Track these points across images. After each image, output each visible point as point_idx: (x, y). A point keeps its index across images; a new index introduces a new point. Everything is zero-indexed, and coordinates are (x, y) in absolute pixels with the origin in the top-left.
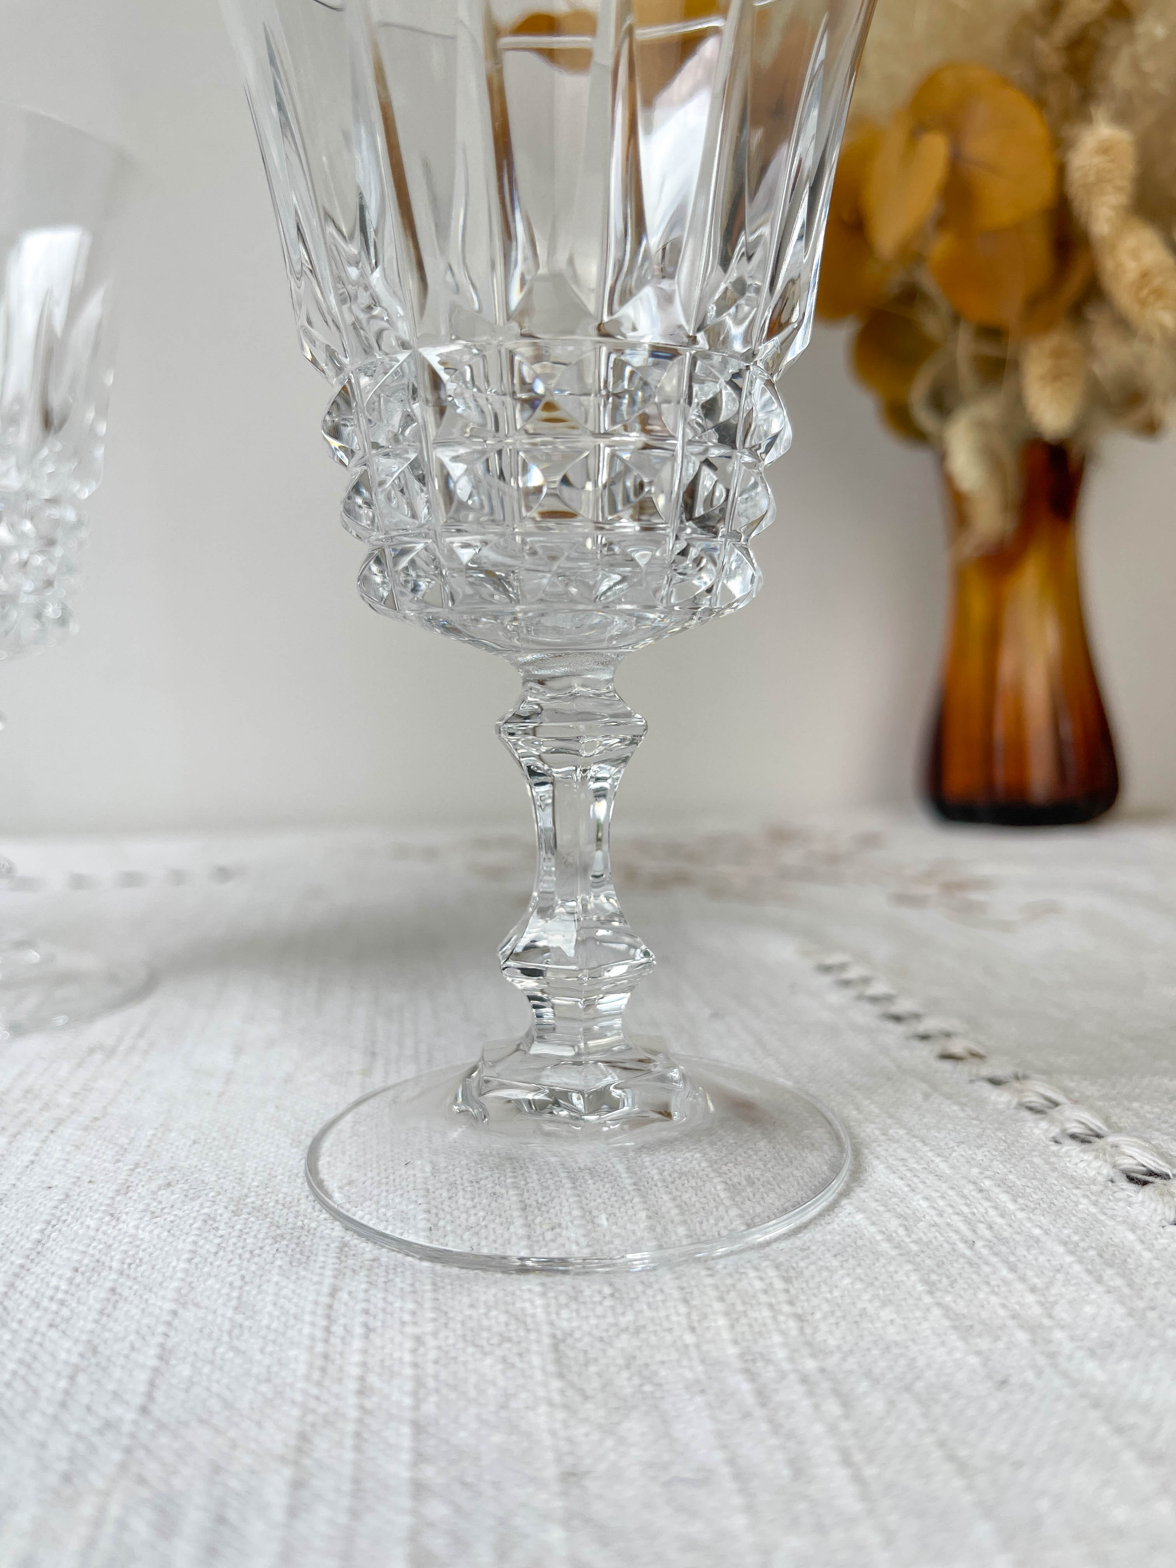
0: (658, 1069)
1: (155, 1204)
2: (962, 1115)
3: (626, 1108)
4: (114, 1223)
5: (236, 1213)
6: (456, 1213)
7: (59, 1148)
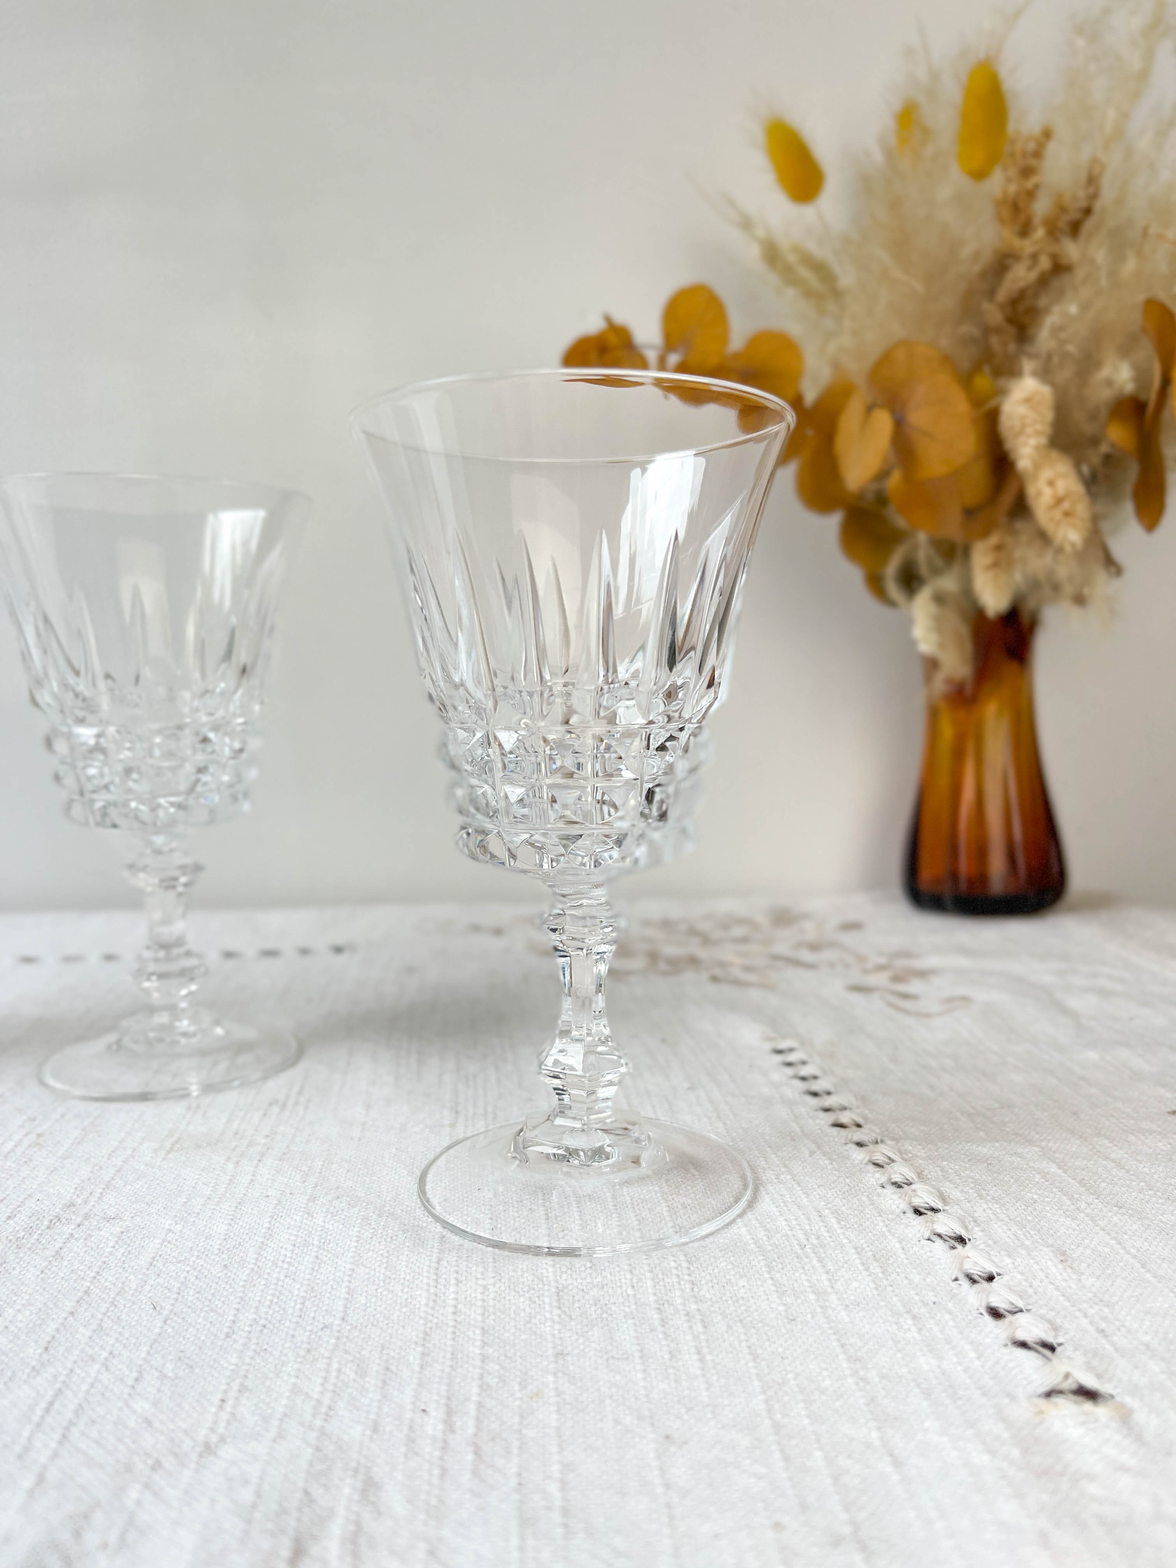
0: (636, 1135)
1: (332, 1208)
2: (830, 1167)
3: (614, 1159)
4: (310, 1218)
5: (380, 1216)
6: (508, 1220)
7: (267, 1172)
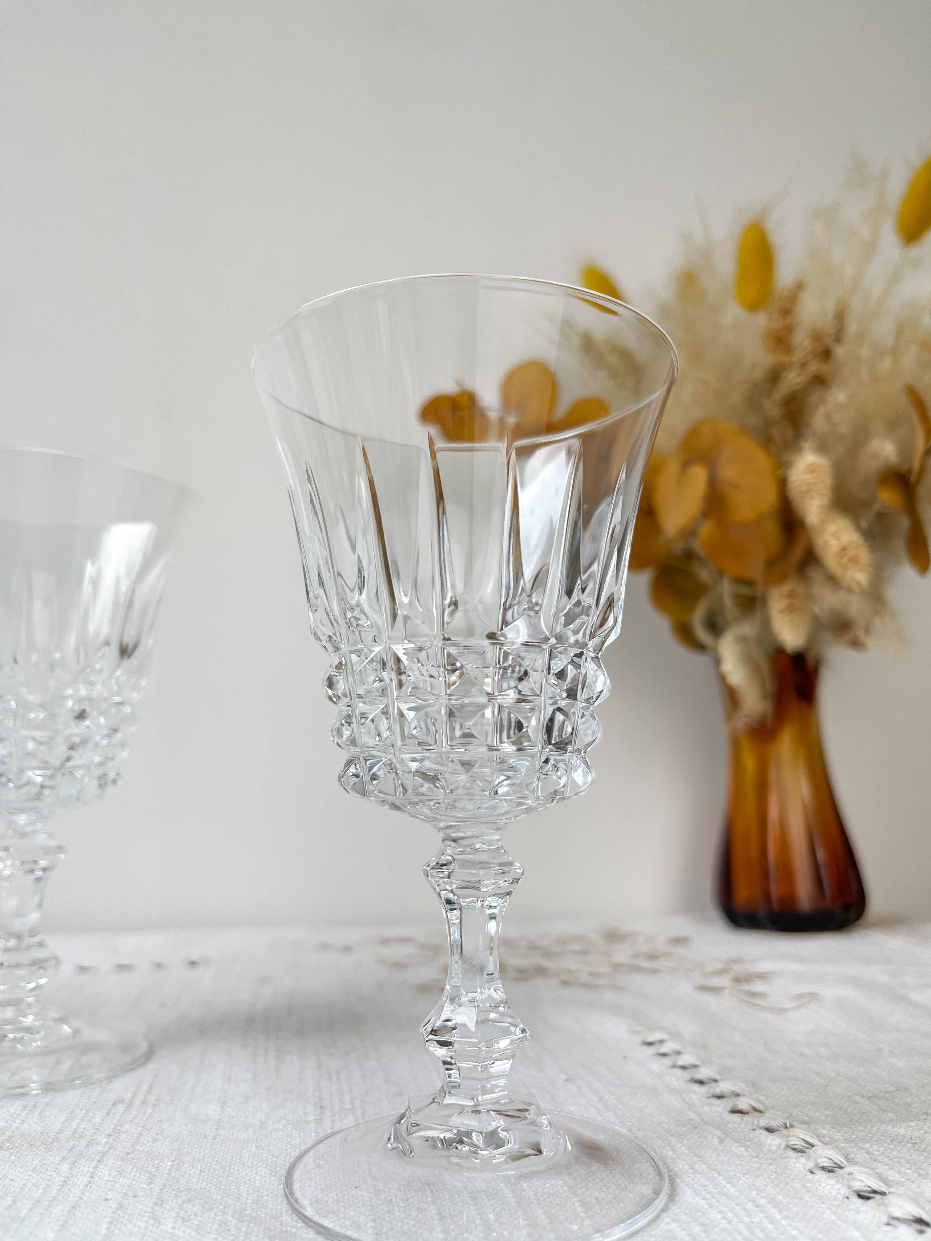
0: (531, 1116)
1: (183, 1212)
2: (746, 1154)
3: (510, 1145)
4: (157, 1224)
5: (240, 1221)
6: (394, 1222)
7: (107, 1173)
